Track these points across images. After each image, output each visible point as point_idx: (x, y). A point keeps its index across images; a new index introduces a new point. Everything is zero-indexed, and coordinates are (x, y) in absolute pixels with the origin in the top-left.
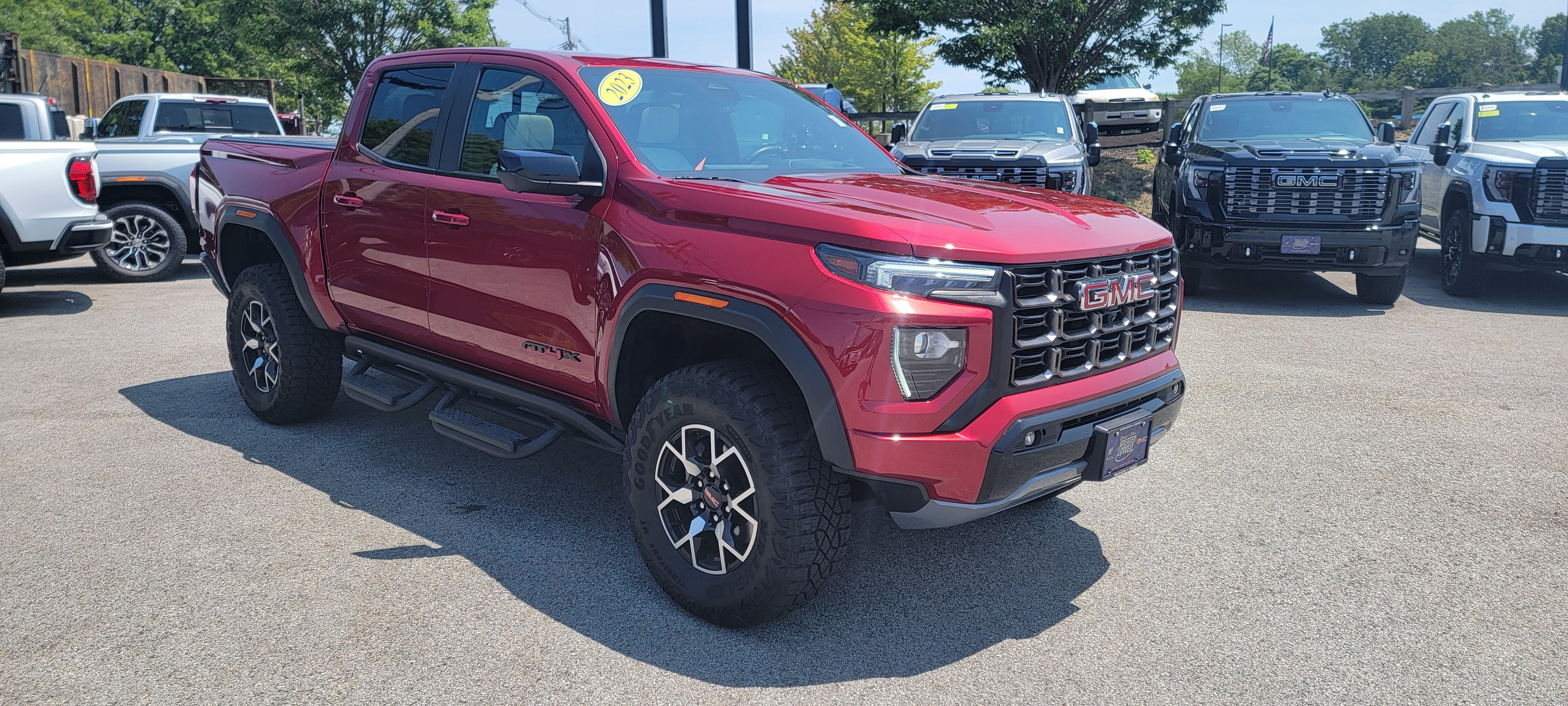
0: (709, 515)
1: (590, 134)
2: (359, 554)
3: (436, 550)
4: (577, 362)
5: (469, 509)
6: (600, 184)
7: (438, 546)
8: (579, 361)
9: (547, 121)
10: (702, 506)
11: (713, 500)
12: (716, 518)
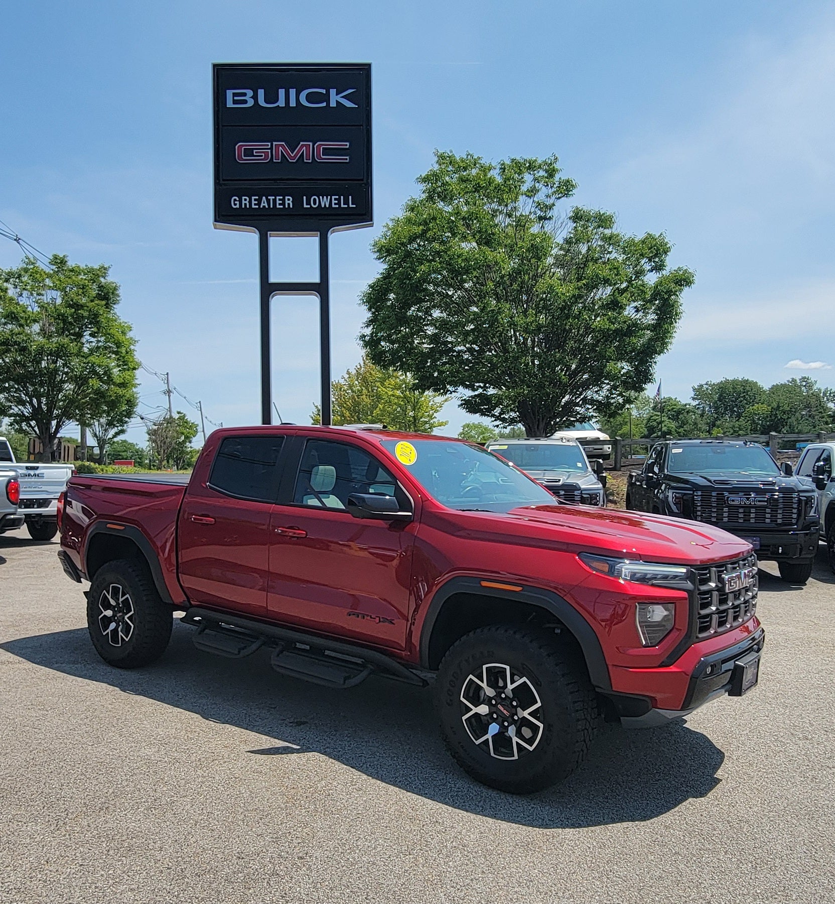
0: (501, 720)
1: (399, 482)
2: (252, 752)
3: (298, 749)
4: (393, 625)
5: (299, 724)
6: (410, 514)
7: (298, 747)
8: (394, 624)
9: (332, 470)
10: (495, 716)
11: (505, 712)
12: (506, 724)
